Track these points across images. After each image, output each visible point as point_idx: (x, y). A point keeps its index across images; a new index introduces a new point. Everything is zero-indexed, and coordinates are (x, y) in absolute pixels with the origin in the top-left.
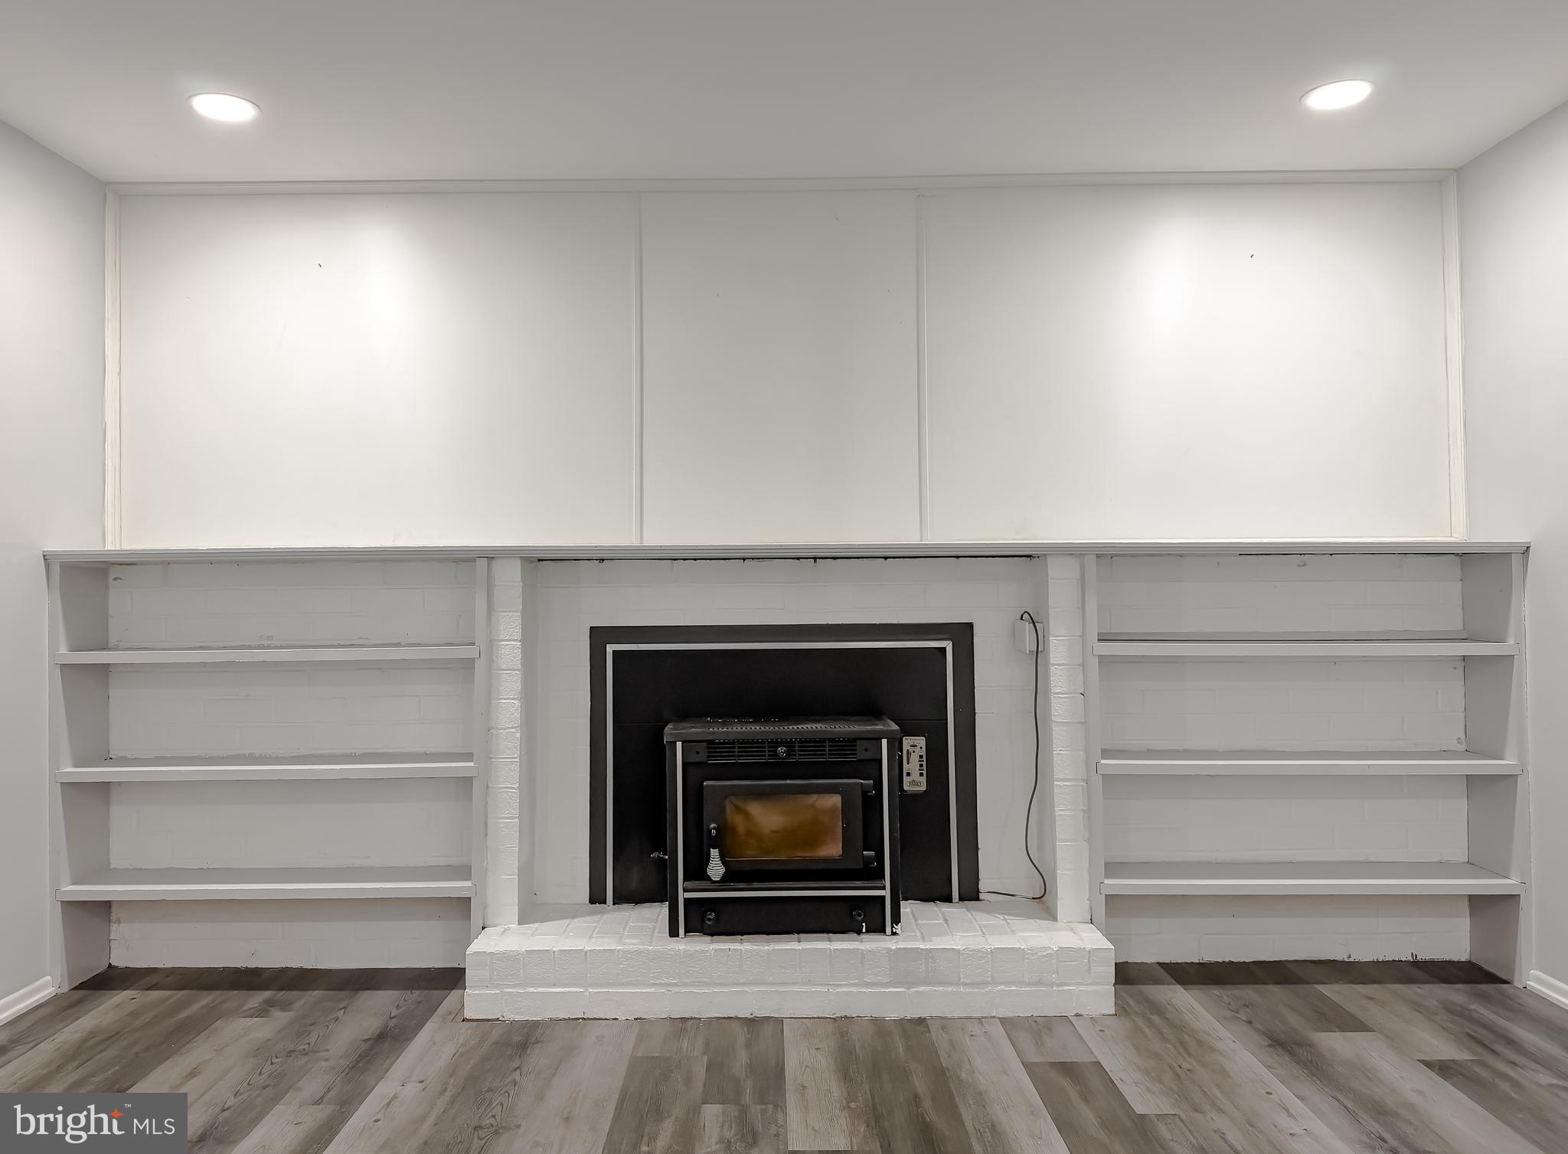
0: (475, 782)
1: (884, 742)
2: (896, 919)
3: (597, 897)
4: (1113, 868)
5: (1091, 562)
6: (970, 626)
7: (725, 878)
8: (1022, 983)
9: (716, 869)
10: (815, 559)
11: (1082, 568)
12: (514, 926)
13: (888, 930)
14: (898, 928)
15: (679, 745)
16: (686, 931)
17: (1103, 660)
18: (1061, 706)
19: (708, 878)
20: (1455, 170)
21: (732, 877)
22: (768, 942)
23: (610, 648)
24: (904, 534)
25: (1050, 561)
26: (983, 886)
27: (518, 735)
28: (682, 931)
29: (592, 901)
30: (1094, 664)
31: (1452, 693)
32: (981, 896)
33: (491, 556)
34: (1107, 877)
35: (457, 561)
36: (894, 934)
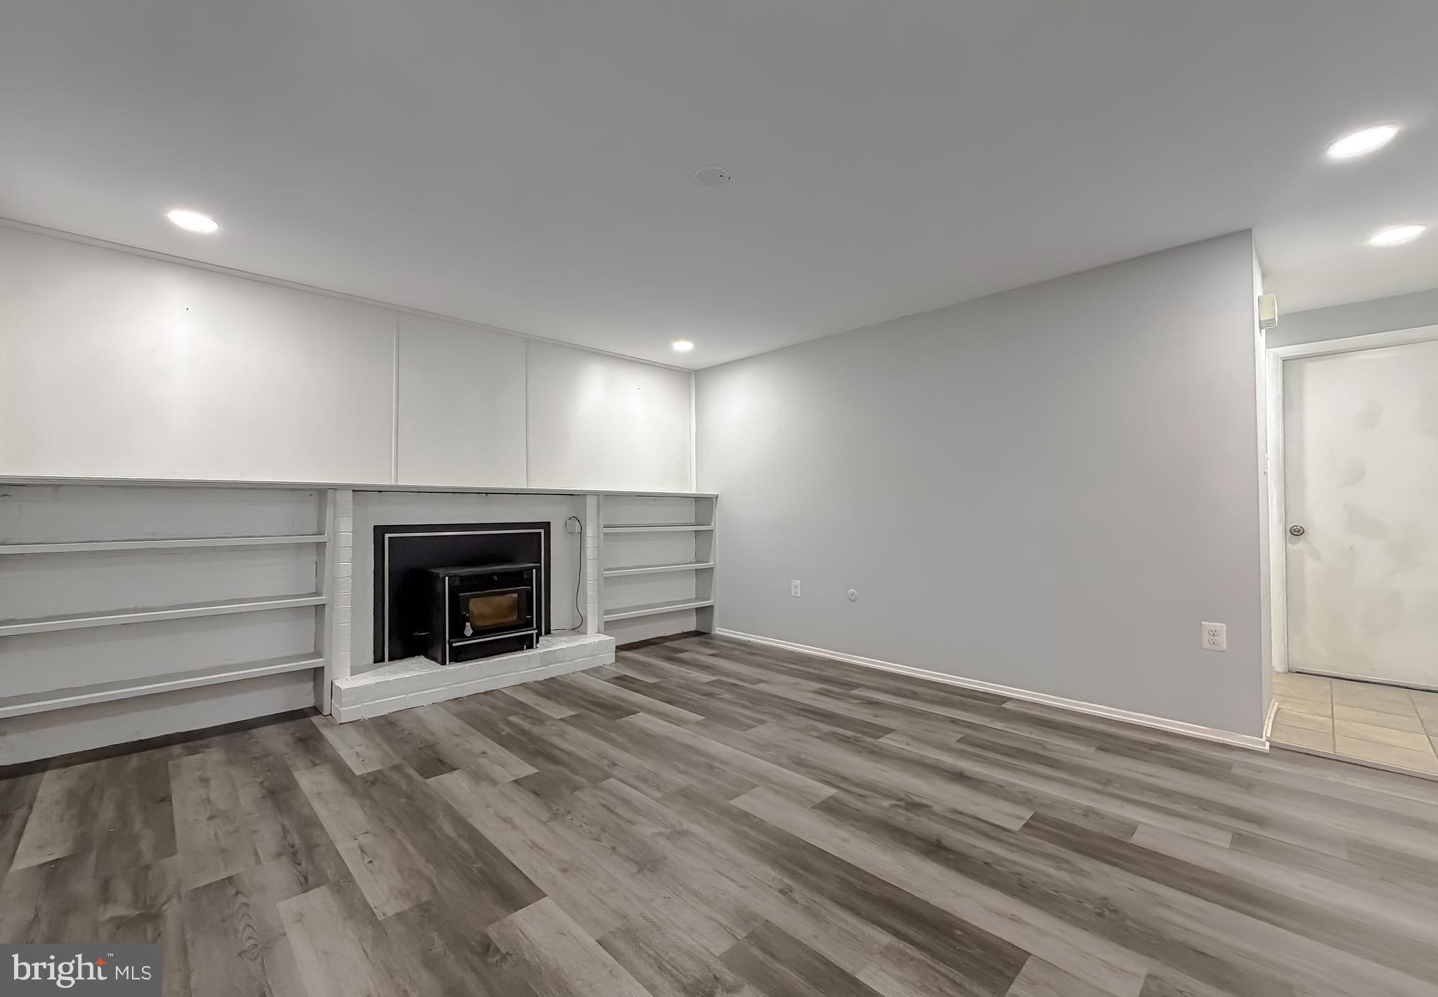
0: (326, 606)
1: (534, 571)
2: (537, 642)
3: (379, 659)
4: (607, 612)
5: (601, 496)
6: (550, 522)
7: (472, 635)
8: (587, 657)
9: (468, 631)
10: (487, 494)
11: (598, 500)
12: (349, 677)
13: (535, 647)
14: (538, 645)
15: (447, 578)
16: (450, 661)
17: (605, 534)
18: (590, 552)
19: (465, 636)
20: (695, 371)
21: (477, 633)
22: (489, 659)
23: (387, 536)
24: (521, 485)
25: (587, 497)
26: (552, 628)
27: (351, 581)
28: (448, 662)
29: (375, 662)
30: (602, 536)
31: (691, 543)
32: (552, 632)
33: (336, 488)
34: (605, 615)
35: (292, 490)
36: (537, 648)
